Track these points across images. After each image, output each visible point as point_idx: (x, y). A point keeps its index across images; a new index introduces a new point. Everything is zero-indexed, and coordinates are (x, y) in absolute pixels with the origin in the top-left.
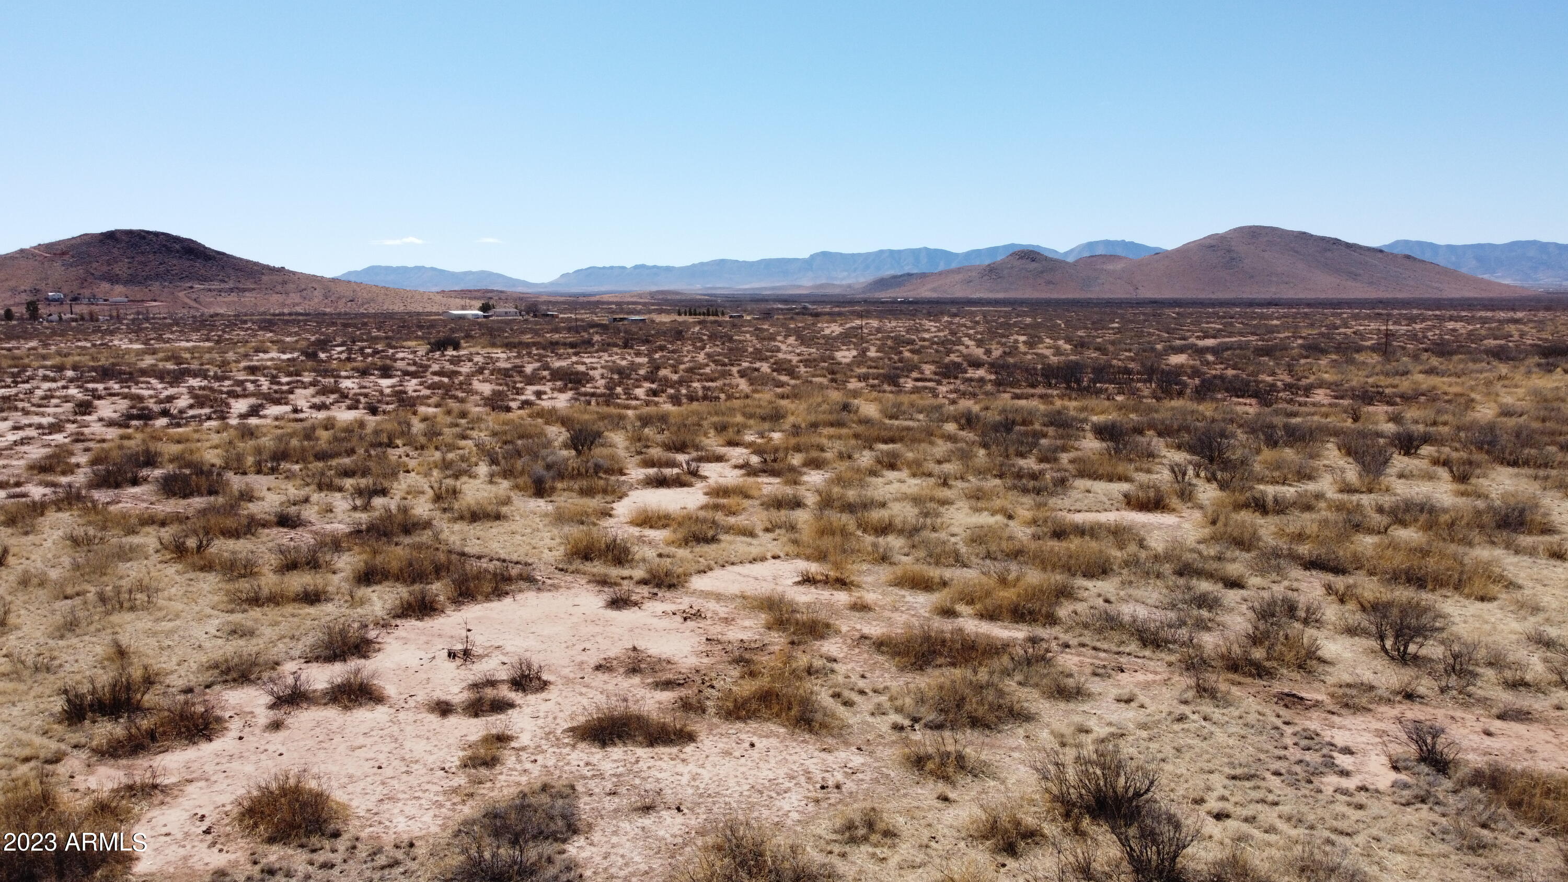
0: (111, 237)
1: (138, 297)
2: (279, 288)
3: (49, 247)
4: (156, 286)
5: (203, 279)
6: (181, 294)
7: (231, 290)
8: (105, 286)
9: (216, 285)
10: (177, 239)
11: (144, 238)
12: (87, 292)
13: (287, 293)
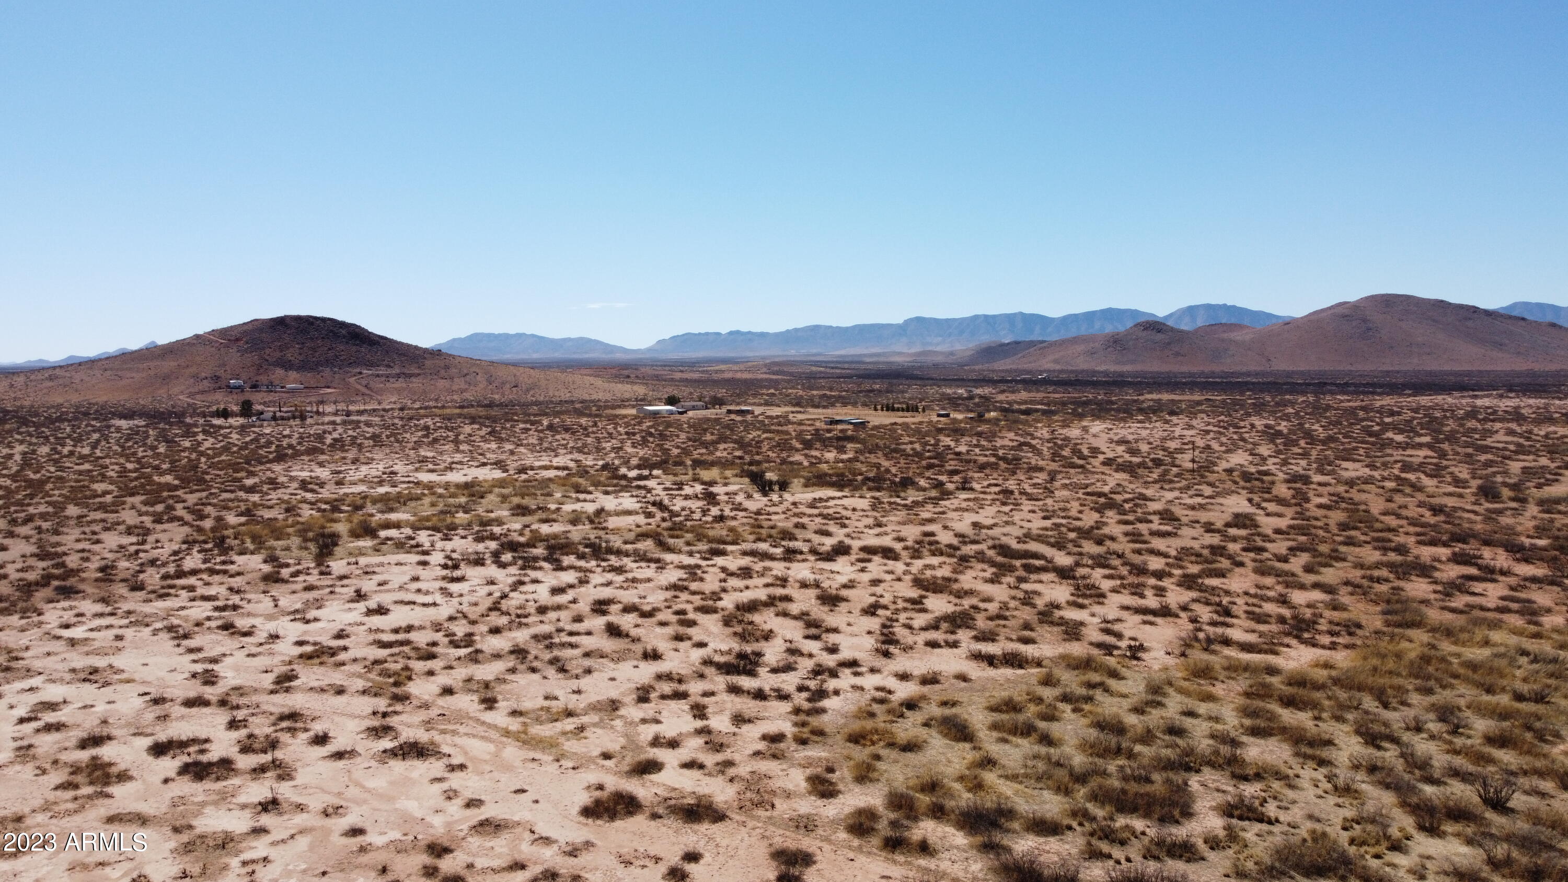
0: (281, 323)
1: (313, 383)
2: (443, 372)
3: (223, 333)
4: (327, 372)
5: (371, 365)
6: (352, 380)
7: (398, 376)
8: (280, 372)
9: (382, 371)
10: (343, 325)
11: (312, 324)
12: (263, 379)
13: (452, 378)
